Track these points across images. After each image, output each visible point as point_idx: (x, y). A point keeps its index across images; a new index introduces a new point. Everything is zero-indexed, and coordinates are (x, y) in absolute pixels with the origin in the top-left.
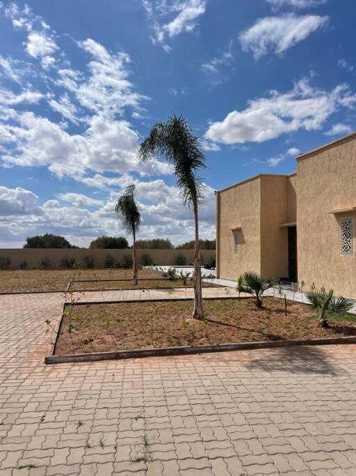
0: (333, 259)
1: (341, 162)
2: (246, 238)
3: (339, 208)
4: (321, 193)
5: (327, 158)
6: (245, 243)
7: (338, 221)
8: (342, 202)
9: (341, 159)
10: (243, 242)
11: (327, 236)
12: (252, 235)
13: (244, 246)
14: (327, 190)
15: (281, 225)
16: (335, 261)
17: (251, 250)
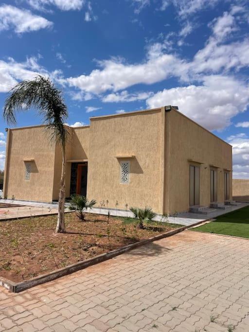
0: (115, 186)
1: (122, 127)
2: (39, 168)
3: (121, 155)
4: (108, 144)
5: (114, 123)
6: (38, 172)
7: (120, 163)
8: (122, 152)
9: (123, 125)
10: (36, 171)
11: (111, 171)
12: (46, 166)
13: (37, 174)
14: (113, 143)
15: (68, 161)
16: (116, 187)
17: (43, 178)
